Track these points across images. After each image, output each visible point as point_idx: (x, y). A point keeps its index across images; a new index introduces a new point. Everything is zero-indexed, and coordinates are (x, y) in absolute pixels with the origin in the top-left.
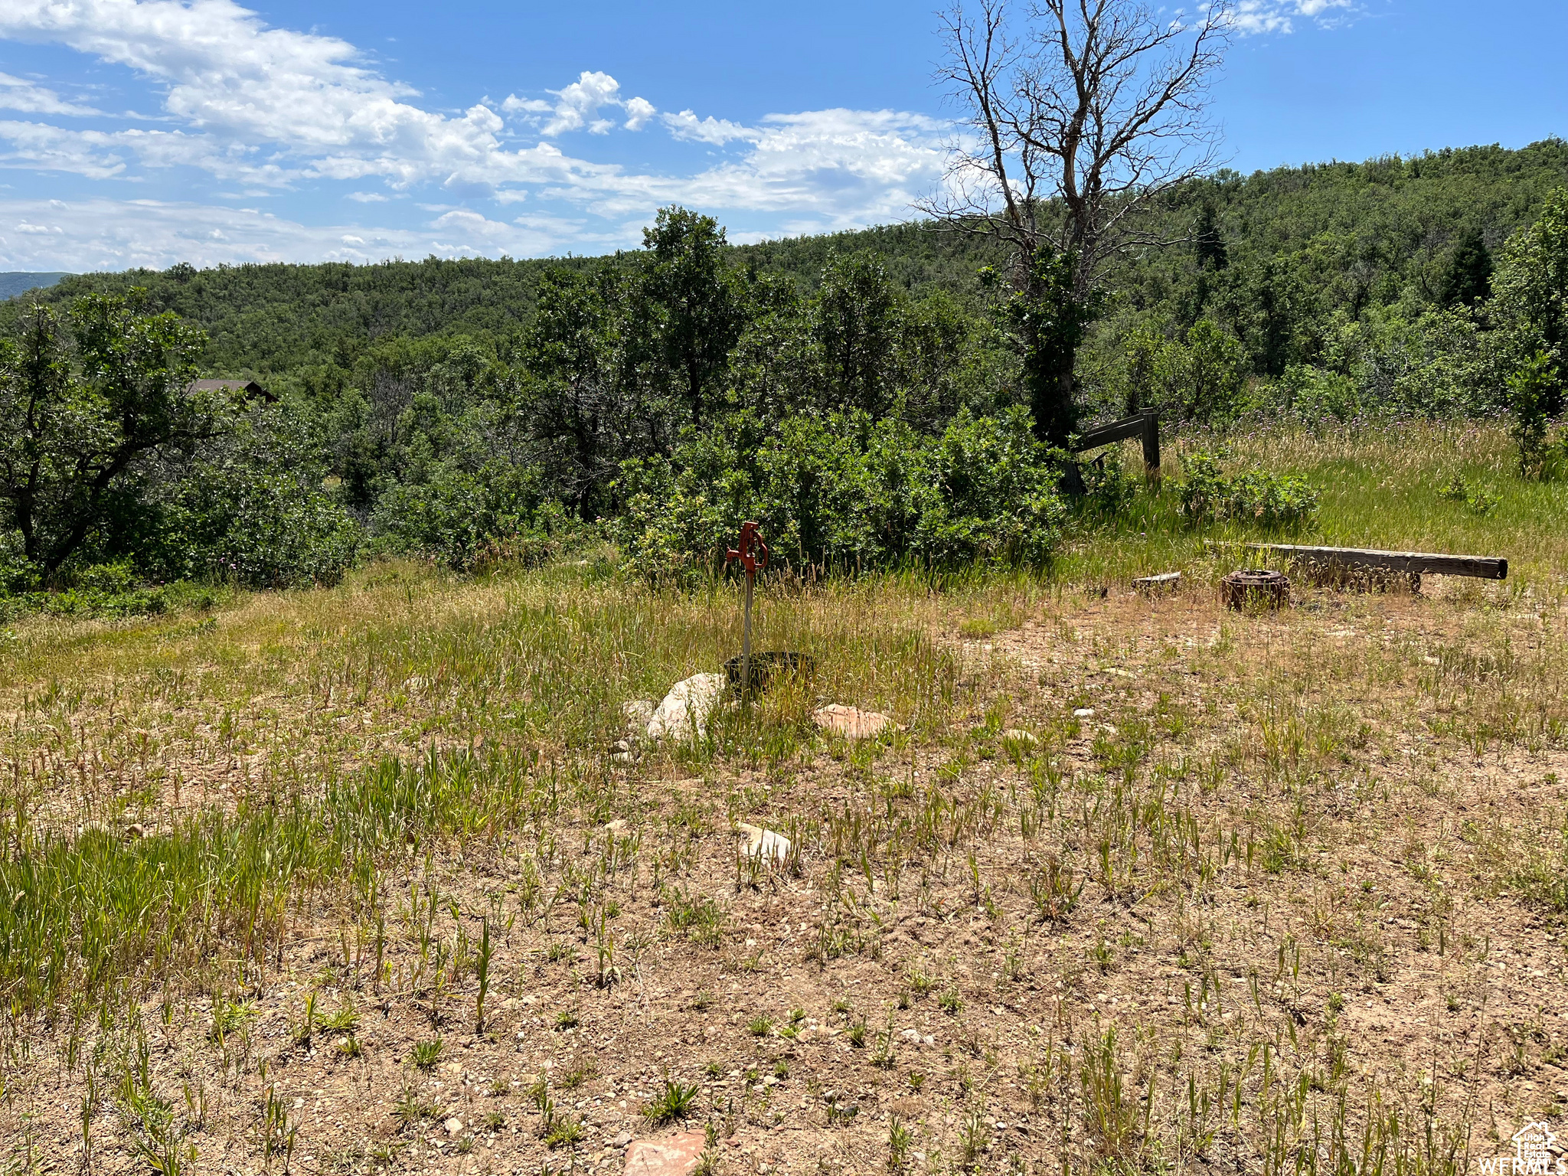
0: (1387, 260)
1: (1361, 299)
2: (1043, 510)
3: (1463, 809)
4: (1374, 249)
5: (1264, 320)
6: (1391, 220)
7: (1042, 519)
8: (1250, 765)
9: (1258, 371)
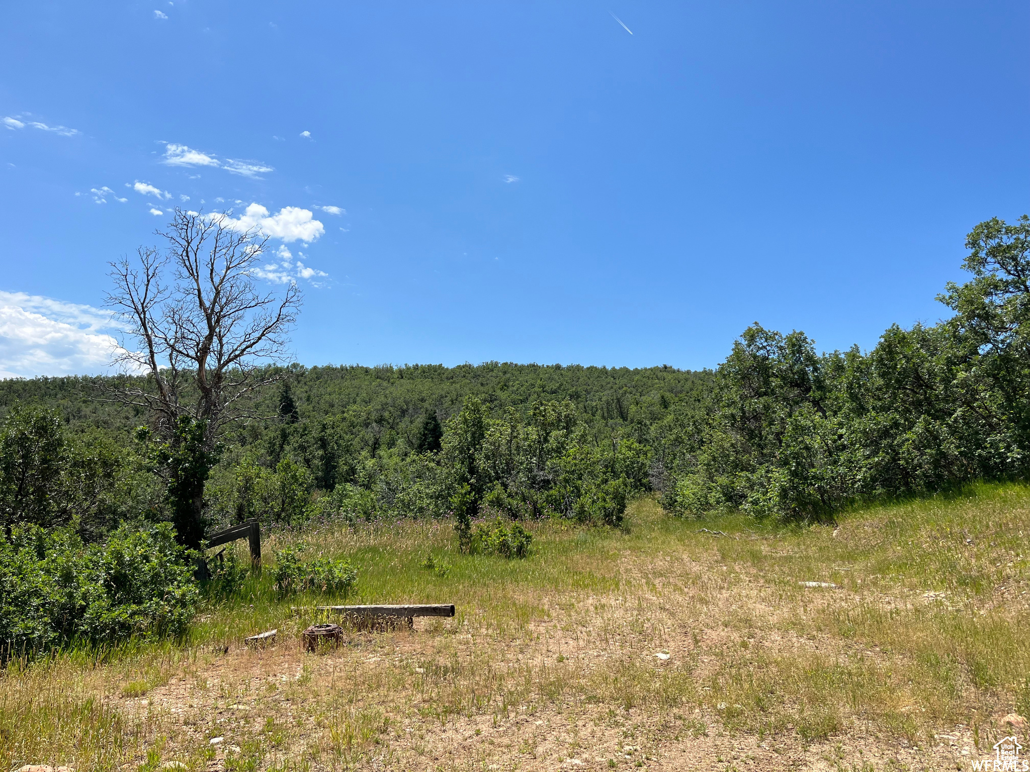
0: (389, 423)
1: (376, 446)
2: (184, 595)
3: (437, 759)
4: (381, 416)
5: (322, 455)
6: (390, 400)
7: (182, 603)
8: (324, 756)
9: (319, 487)
